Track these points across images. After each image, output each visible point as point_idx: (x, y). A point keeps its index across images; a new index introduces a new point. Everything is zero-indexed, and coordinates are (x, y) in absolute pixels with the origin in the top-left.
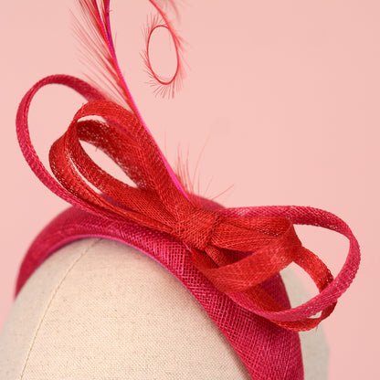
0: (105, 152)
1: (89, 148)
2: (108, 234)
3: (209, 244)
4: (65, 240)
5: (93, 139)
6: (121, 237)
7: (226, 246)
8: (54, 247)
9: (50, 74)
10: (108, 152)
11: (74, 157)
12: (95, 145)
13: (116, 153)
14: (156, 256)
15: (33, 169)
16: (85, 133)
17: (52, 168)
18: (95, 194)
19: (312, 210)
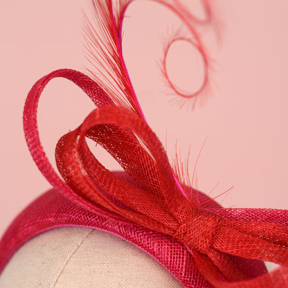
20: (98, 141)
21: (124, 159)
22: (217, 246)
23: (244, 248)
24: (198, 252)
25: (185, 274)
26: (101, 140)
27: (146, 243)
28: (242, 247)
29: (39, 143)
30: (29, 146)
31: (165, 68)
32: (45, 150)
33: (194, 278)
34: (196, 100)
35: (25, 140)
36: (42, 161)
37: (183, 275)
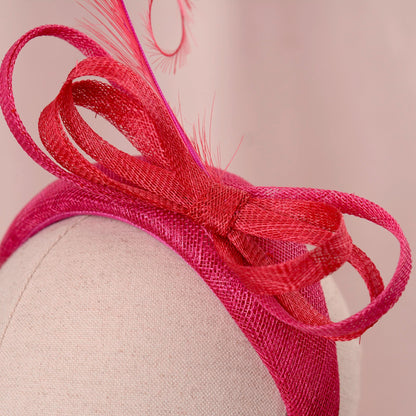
0: (106, 118)
3: (232, 228)
5: (92, 104)
6: (126, 217)
7: (254, 233)
10: (110, 118)
12: (94, 110)
13: (119, 119)
14: (168, 241)
15: (20, 142)
16: (81, 95)
17: (42, 140)
19: (357, 199)
20: (97, 111)
25: (202, 262)
26: (100, 110)
33: (212, 267)
34: (177, 56)
37: (199, 263)
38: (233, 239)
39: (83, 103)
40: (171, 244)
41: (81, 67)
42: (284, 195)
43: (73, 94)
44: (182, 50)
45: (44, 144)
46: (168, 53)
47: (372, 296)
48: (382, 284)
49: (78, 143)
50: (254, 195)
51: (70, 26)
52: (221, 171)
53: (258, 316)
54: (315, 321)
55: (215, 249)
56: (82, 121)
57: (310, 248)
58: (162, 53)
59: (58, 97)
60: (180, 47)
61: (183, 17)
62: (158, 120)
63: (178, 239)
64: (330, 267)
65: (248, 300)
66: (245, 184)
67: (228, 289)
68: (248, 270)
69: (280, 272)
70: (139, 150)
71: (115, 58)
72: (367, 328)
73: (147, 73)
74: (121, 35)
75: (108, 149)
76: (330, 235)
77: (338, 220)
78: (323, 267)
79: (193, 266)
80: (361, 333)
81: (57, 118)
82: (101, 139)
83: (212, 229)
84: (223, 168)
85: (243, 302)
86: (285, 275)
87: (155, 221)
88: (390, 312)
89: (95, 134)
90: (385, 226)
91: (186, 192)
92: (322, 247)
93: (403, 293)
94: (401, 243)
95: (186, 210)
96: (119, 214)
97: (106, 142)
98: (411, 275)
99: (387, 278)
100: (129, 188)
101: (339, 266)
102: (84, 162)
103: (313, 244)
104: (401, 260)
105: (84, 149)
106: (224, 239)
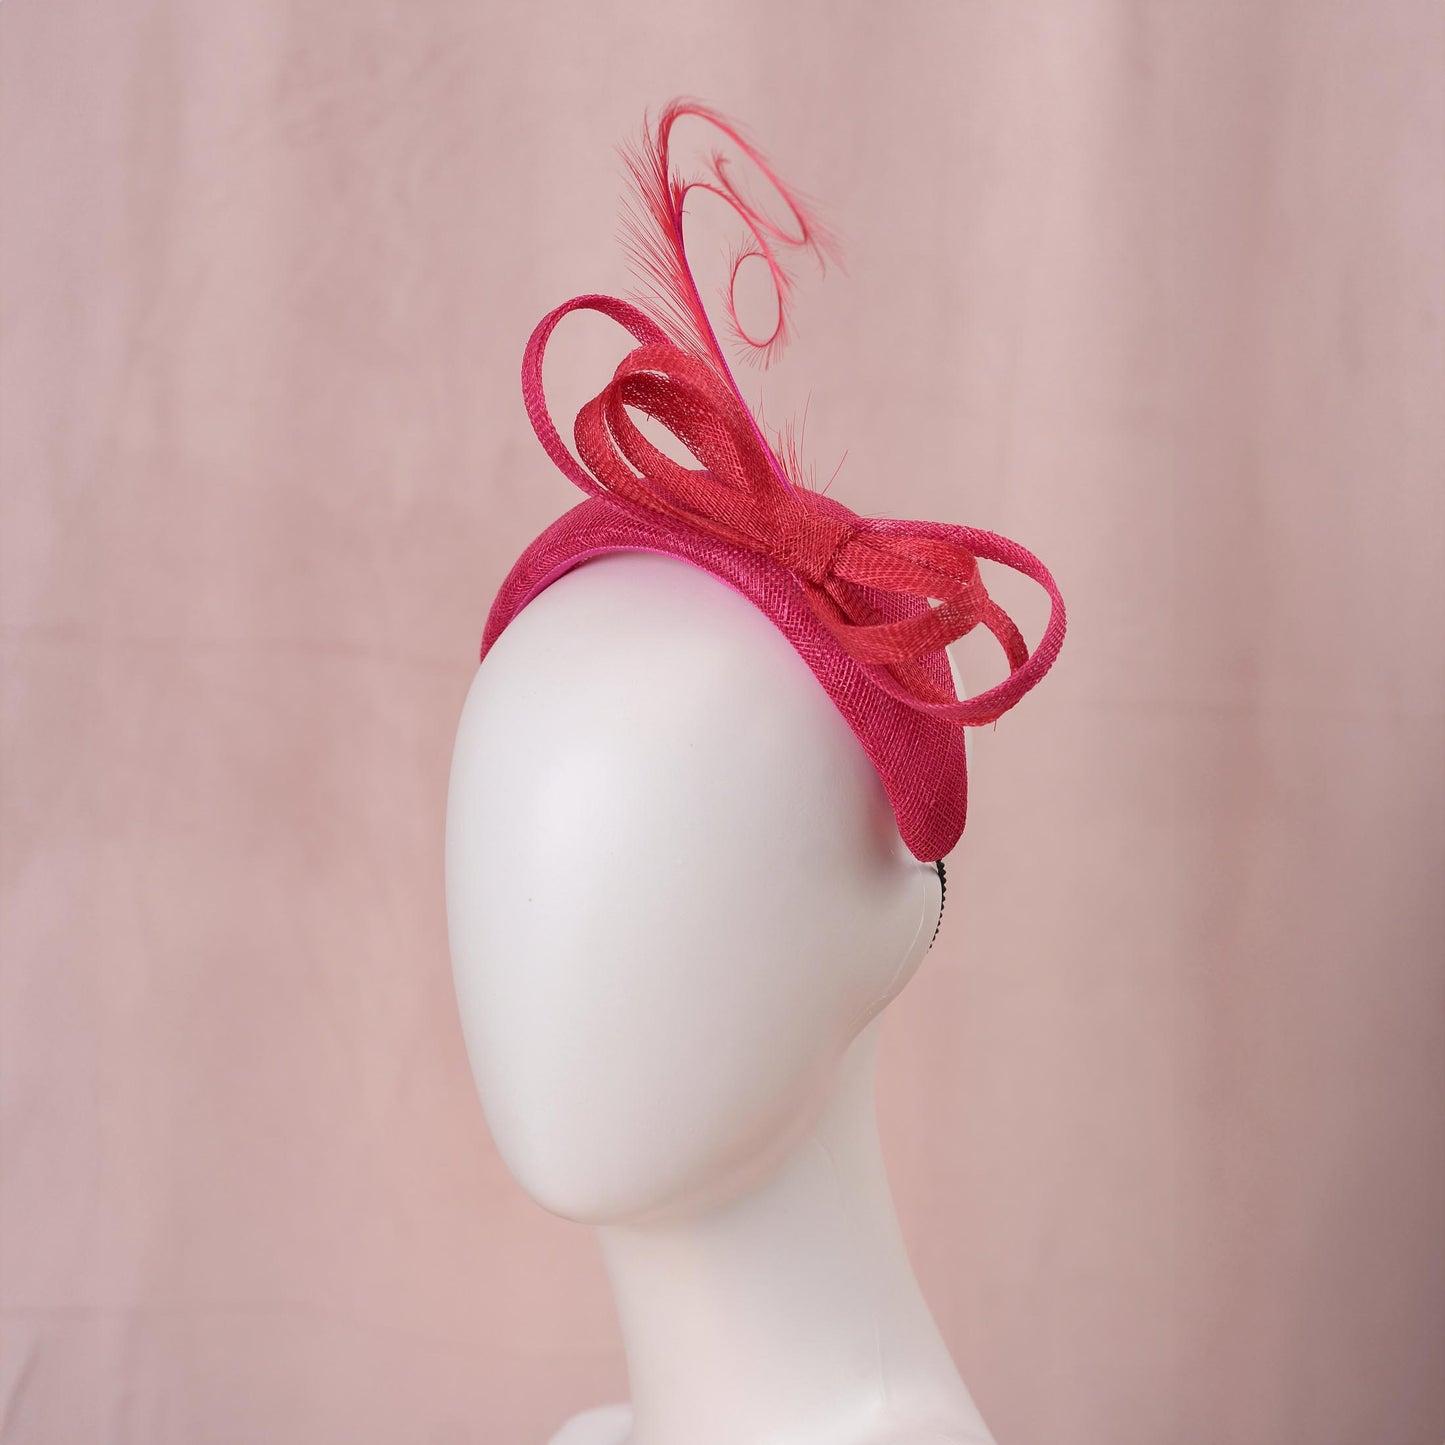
0: (662, 421)
1: (635, 415)
2: (666, 548)
3: (831, 575)
4: (589, 552)
5: (644, 402)
6: (687, 555)
7: (859, 580)
8: (566, 563)
9: (573, 296)
10: (668, 422)
11: (617, 432)
12: (646, 410)
13: (678, 423)
14: (743, 589)
16: (631, 392)
18: (637, 482)
19: (996, 538)
20: (650, 412)
21: (693, 440)
22: (841, 572)
23: (885, 576)
24: (810, 581)
25: (788, 619)
26: (654, 410)
27: (728, 568)
28: (881, 574)
29: (545, 413)
30: (531, 417)
31: (732, 303)
32: (555, 423)
33: (802, 624)
34: (771, 347)
35: (525, 408)
36: (550, 440)
37: (785, 619)
38: (831, 587)
39: (634, 401)
40: (747, 594)
41: (636, 357)
42: (901, 530)
43: (628, 387)
44: (779, 339)
45: (582, 456)
46: (759, 343)
47: (1012, 668)
48: (1026, 652)
49: (628, 457)
50: (860, 530)
51: (615, 296)
52: (817, 495)
53: (862, 690)
54: (936, 699)
55: (806, 601)
56: (632, 426)
57: (934, 603)
58: (749, 342)
59: (603, 394)
60: (775, 336)
61: (780, 299)
62: (735, 430)
63: (756, 587)
64: (958, 631)
65: (849, 669)
66: (847, 513)
67: (823, 654)
68: (853, 631)
69: (894, 635)
70: (706, 465)
71: (680, 347)
72: (1006, 709)
73: (717, 362)
74: (683, 309)
75: (666, 464)
76: (958, 587)
77: (971, 567)
78: (951, 630)
79: (776, 622)
80: (996, 716)
81: (601, 423)
82: (656, 451)
83: (803, 575)
84: (819, 491)
85: (843, 672)
86: (900, 638)
87: (728, 563)
88: (1036, 687)
89: (648, 443)
90: (1032, 575)
91: (770, 527)
92: (949, 602)
93: (1053, 664)
94: (1053, 598)
95: (770, 549)
96: (677, 551)
97: (663, 455)
98: (1064, 641)
99: (1032, 645)
100: (696, 519)
101: (970, 628)
102: (630, 475)
103: (937, 597)
104: (1051, 622)
105: (635, 465)
106: (818, 587)
